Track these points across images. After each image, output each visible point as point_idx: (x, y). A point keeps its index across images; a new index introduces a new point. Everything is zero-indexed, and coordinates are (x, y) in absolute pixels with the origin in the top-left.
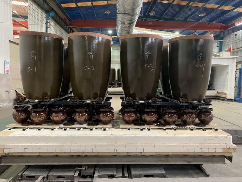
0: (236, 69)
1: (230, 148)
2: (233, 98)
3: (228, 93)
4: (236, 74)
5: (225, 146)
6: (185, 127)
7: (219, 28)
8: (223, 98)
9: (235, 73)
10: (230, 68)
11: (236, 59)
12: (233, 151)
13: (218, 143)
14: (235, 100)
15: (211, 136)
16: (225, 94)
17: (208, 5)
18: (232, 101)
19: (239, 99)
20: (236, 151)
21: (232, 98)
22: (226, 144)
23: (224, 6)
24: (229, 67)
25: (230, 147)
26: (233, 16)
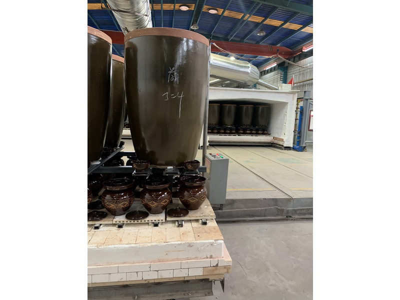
0: (297, 108)
1: (219, 265)
2: (292, 146)
3: (285, 139)
4: (297, 114)
5: (207, 263)
6: (143, 221)
7: (283, 54)
8: (280, 145)
9: (295, 113)
10: (289, 106)
11: (296, 94)
12: (225, 270)
13: (194, 257)
14: (294, 149)
15: (180, 244)
16: (282, 140)
17: (269, 22)
18: (290, 149)
19: (298, 147)
20: (229, 271)
21: (290, 146)
22: (211, 257)
23: (288, 23)
24: (289, 104)
25: (217, 264)
26: (301, 39)
